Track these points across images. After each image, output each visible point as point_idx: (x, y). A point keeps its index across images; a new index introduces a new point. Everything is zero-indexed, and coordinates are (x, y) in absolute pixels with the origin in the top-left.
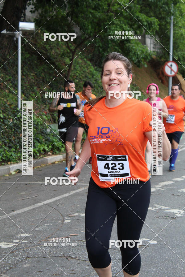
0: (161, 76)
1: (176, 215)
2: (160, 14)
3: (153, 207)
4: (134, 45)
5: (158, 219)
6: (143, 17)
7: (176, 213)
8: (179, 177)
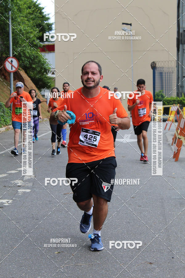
0: (4, 72)
7: (4, 203)
8: (13, 170)
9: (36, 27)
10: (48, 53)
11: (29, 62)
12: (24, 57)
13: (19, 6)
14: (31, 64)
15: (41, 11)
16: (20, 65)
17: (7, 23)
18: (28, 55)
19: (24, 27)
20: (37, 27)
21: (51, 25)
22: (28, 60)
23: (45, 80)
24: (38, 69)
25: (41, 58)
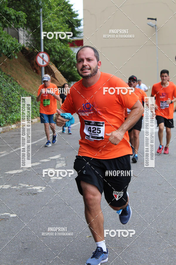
0: (35, 66)
1: (37, 191)
2: (30, 7)
3: (18, 186)
4: (3, 38)
5: (21, 196)
6: (11, 11)
7: (38, 190)
8: (46, 159)
9: (65, 23)
10: (77, 48)
11: (59, 56)
12: (54, 52)
13: (49, 4)
14: (61, 58)
15: (70, 8)
16: (50, 60)
17: (38, 20)
18: (58, 50)
19: (54, 24)
20: (67, 23)
21: (80, 21)
22: (59, 55)
23: (74, 73)
24: (68, 63)
25: (70, 53)
